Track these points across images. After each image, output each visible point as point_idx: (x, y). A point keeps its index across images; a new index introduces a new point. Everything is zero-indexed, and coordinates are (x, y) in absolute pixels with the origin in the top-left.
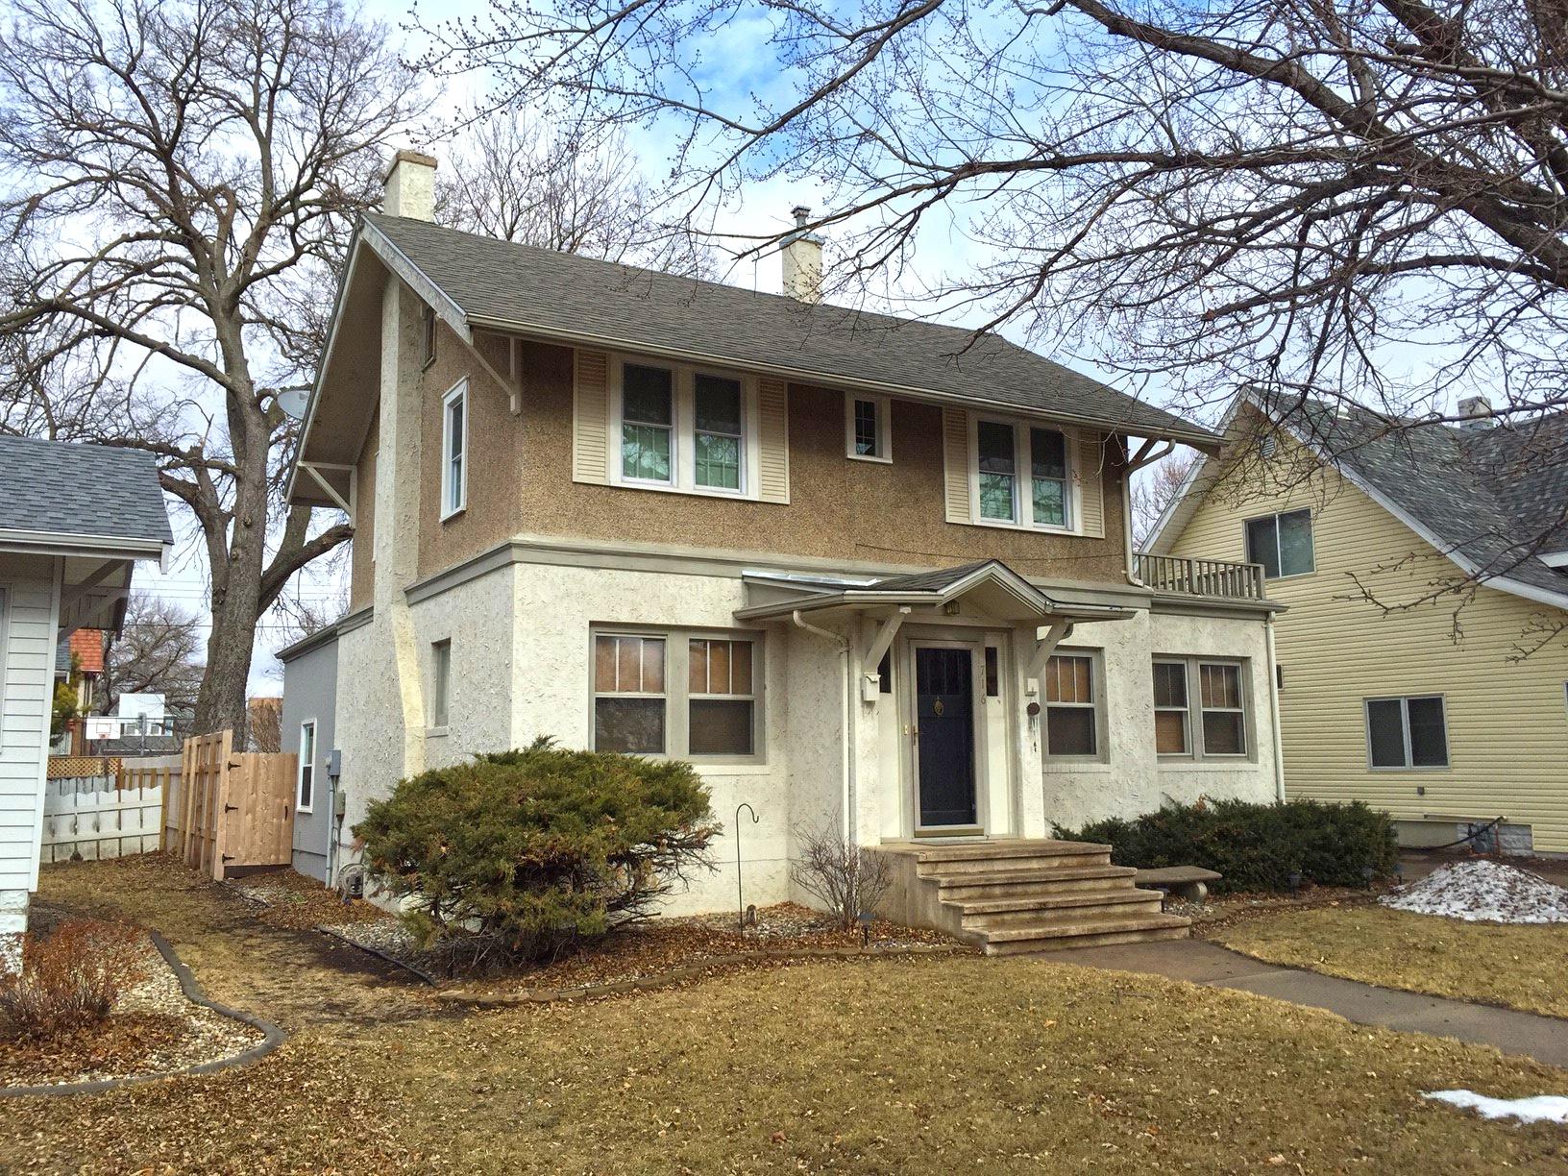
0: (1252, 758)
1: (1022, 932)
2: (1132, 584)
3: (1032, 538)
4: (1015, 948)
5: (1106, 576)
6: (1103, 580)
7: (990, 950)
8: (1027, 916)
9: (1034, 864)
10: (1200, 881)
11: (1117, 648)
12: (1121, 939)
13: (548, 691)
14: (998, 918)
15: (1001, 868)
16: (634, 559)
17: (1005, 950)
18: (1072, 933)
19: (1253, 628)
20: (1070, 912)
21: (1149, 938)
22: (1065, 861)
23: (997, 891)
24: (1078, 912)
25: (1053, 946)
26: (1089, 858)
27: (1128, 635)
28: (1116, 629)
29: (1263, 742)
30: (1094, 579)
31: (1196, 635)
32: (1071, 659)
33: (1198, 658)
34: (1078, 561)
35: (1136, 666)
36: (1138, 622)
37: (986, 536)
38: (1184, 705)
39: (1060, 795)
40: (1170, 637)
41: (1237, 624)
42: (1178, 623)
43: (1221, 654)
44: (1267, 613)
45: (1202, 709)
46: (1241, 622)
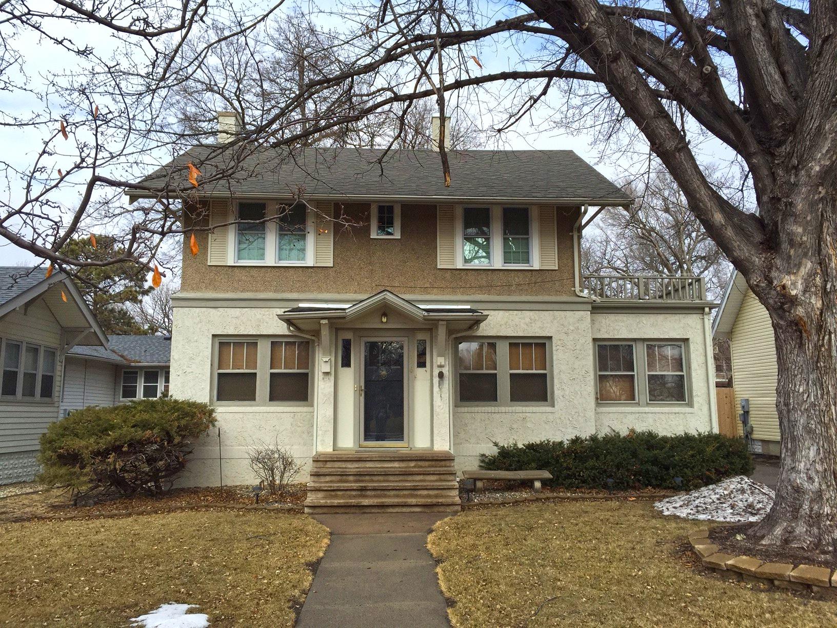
0: (690, 405)
1: (328, 501)
2: (579, 296)
3: (501, 273)
4: (325, 510)
5: (558, 292)
6: (557, 295)
7: (306, 510)
8: (354, 493)
10: (537, 479)
11: (564, 337)
12: (404, 510)
13: (189, 370)
14: (333, 493)
15: (372, 466)
16: (238, 302)
17: (317, 510)
18: (365, 504)
19: (693, 320)
20: (386, 492)
21: (427, 510)
23: (351, 478)
24: (392, 493)
25: (353, 510)
27: (572, 328)
28: (563, 325)
29: (699, 394)
30: (549, 295)
31: (639, 326)
32: (531, 344)
33: (644, 340)
34: (537, 285)
35: (578, 347)
36: (581, 320)
37: (467, 274)
38: (633, 371)
39: (515, 426)
40: (617, 328)
41: (677, 317)
42: (625, 319)
43: (662, 337)
44: (703, 309)
45: (648, 373)
46: (681, 315)
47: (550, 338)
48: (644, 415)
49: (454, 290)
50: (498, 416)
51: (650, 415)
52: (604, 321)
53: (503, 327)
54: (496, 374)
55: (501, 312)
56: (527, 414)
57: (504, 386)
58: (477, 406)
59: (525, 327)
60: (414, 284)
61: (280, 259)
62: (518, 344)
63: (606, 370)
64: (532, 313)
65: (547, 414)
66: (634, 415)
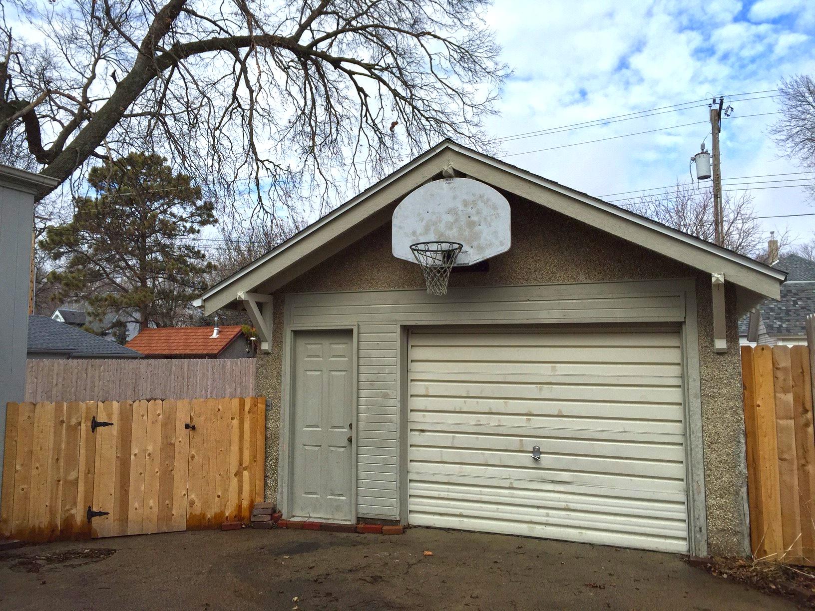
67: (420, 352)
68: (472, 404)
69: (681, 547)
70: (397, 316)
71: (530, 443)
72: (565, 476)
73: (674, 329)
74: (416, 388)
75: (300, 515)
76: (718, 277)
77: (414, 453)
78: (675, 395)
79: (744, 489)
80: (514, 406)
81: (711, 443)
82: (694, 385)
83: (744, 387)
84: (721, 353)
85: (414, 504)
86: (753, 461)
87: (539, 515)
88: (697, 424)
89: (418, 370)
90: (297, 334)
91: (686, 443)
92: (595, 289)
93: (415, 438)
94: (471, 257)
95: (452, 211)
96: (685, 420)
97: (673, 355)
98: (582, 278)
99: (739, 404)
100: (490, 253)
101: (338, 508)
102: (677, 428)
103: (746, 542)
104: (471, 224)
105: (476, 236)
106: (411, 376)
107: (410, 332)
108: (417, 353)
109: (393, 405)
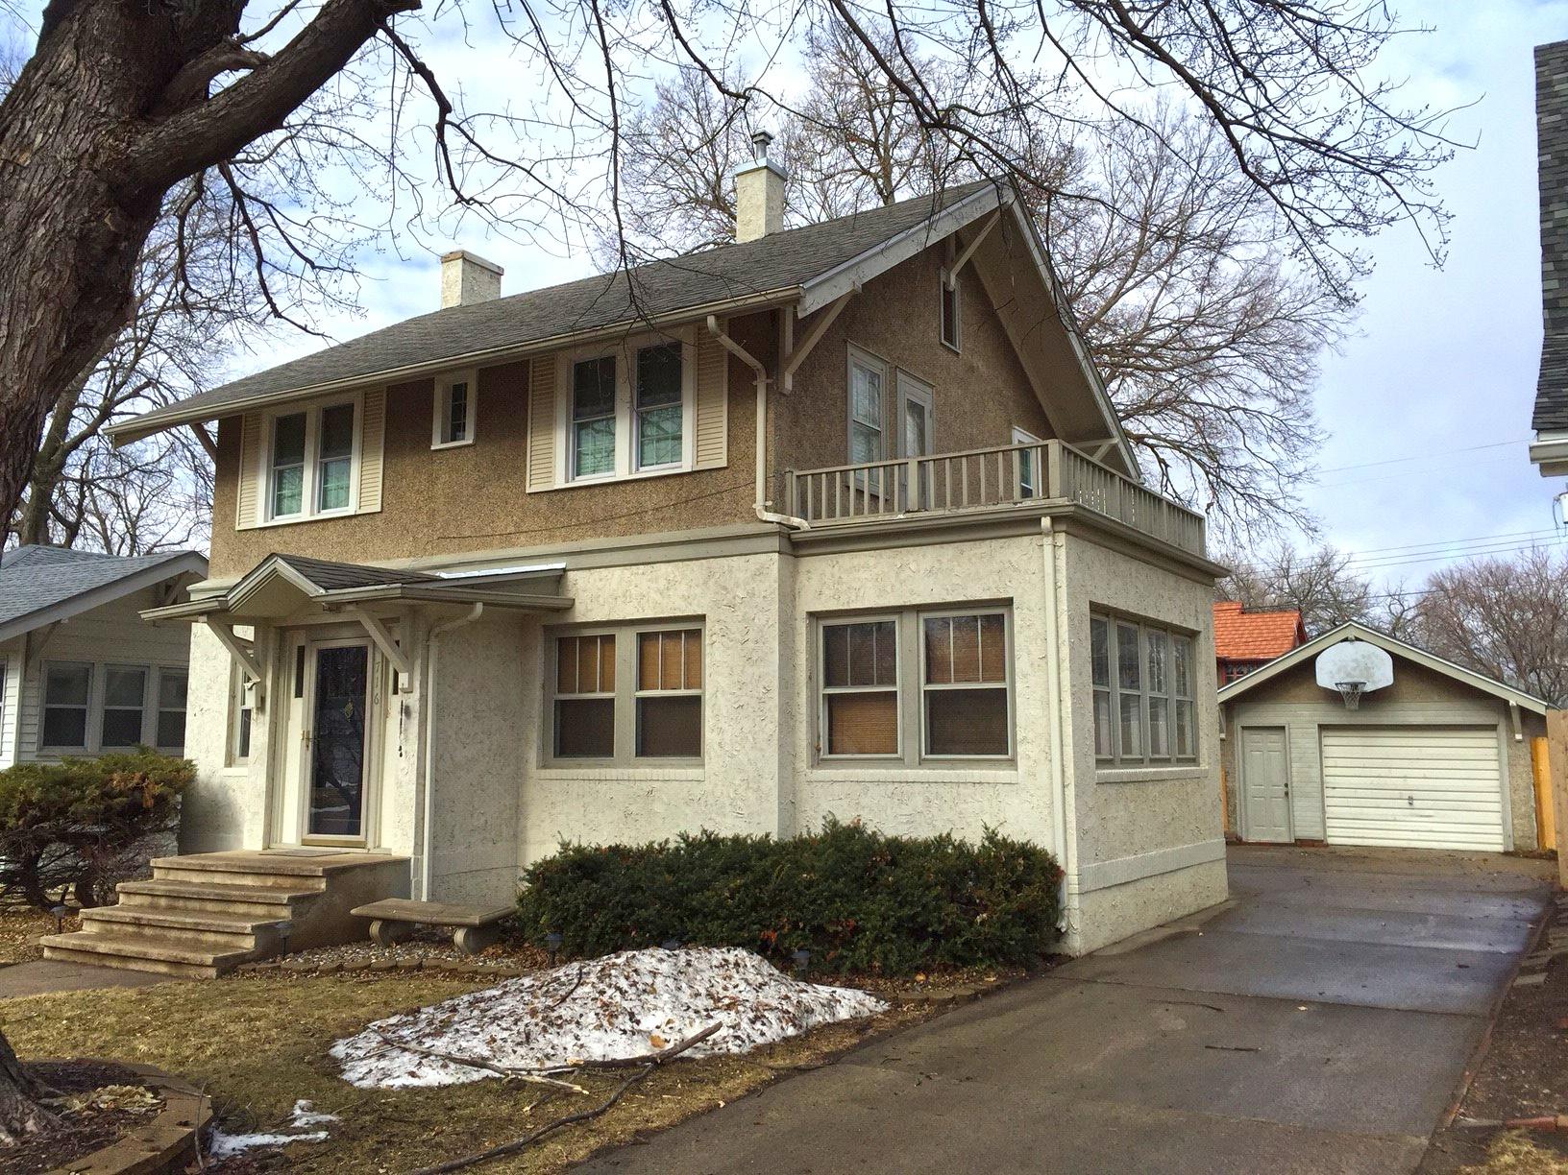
4: (64, 955)
5: (731, 515)
6: (725, 523)
7: (46, 952)
9: (248, 881)
10: (460, 926)
11: (725, 614)
14: (108, 927)
22: (280, 881)
26: (303, 881)
27: (741, 593)
28: (725, 588)
29: (1031, 736)
30: (712, 524)
31: (903, 576)
32: (678, 633)
33: (918, 609)
34: (690, 504)
35: (752, 635)
36: (759, 573)
37: (572, 499)
38: (894, 683)
39: (633, 808)
40: (857, 585)
41: (984, 547)
42: (872, 562)
43: (950, 599)
44: (1036, 521)
45: (924, 687)
46: (994, 543)
47: (702, 618)
48: (906, 788)
49: (550, 533)
50: (603, 787)
51: (917, 787)
52: (828, 570)
53: (619, 601)
54: (612, 700)
55: (618, 571)
56: (656, 785)
57: (625, 726)
58: (579, 766)
59: (658, 597)
60: (492, 528)
61: (325, 507)
62: (653, 634)
63: (843, 683)
64: (670, 567)
65: (689, 784)
66: (882, 787)
67: (1330, 740)
68: (1367, 772)
69: (1500, 849)
70: (1315, 718)
71: (1406, 794)
72: (1427, 812)
73: (1493, 728)
74: (1327, 762)
75: (1252, 839)
76: (1512, 703)
77: (1328, 802)
78: (1495, 765)
79: (1534, 816)
80: (1395, 773)
81: (1514, 790)
82: (1505, 760)
83: (1532, 760)
84: (1519, 742)
85: (1330, 832)
86: (1538, 799)
87: (1414, 835)
88: (1507, 780)
89: (1328, 751)
90: (1243, 728)
91: (1502, 792)
92: (1445, 705)
93: (1328, 792)
94: (1369, 688)
95: (1355, 660)
96: (1501, 779)
97: (1493, 743)
98: (1436, 698)
99: (1530, 769)
100: (1380, 686)
101: (1279, 835)
102: (1497, 783)
103: (1535, 842)
104: (1367, 669)
105: (1372, 676)
106: (1324, 755)
107: (1322, 727)
108: (1326, 741)
109: (1315, 772)
